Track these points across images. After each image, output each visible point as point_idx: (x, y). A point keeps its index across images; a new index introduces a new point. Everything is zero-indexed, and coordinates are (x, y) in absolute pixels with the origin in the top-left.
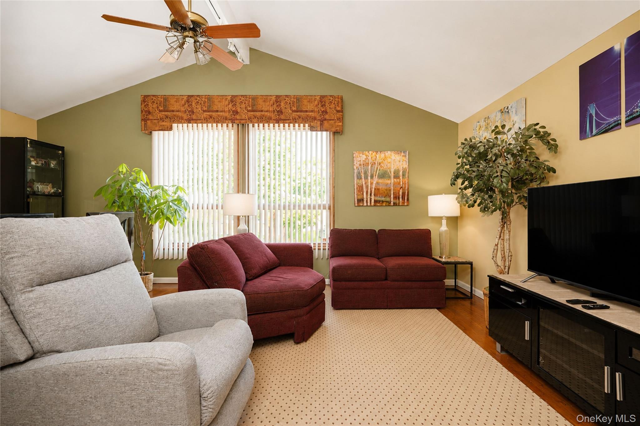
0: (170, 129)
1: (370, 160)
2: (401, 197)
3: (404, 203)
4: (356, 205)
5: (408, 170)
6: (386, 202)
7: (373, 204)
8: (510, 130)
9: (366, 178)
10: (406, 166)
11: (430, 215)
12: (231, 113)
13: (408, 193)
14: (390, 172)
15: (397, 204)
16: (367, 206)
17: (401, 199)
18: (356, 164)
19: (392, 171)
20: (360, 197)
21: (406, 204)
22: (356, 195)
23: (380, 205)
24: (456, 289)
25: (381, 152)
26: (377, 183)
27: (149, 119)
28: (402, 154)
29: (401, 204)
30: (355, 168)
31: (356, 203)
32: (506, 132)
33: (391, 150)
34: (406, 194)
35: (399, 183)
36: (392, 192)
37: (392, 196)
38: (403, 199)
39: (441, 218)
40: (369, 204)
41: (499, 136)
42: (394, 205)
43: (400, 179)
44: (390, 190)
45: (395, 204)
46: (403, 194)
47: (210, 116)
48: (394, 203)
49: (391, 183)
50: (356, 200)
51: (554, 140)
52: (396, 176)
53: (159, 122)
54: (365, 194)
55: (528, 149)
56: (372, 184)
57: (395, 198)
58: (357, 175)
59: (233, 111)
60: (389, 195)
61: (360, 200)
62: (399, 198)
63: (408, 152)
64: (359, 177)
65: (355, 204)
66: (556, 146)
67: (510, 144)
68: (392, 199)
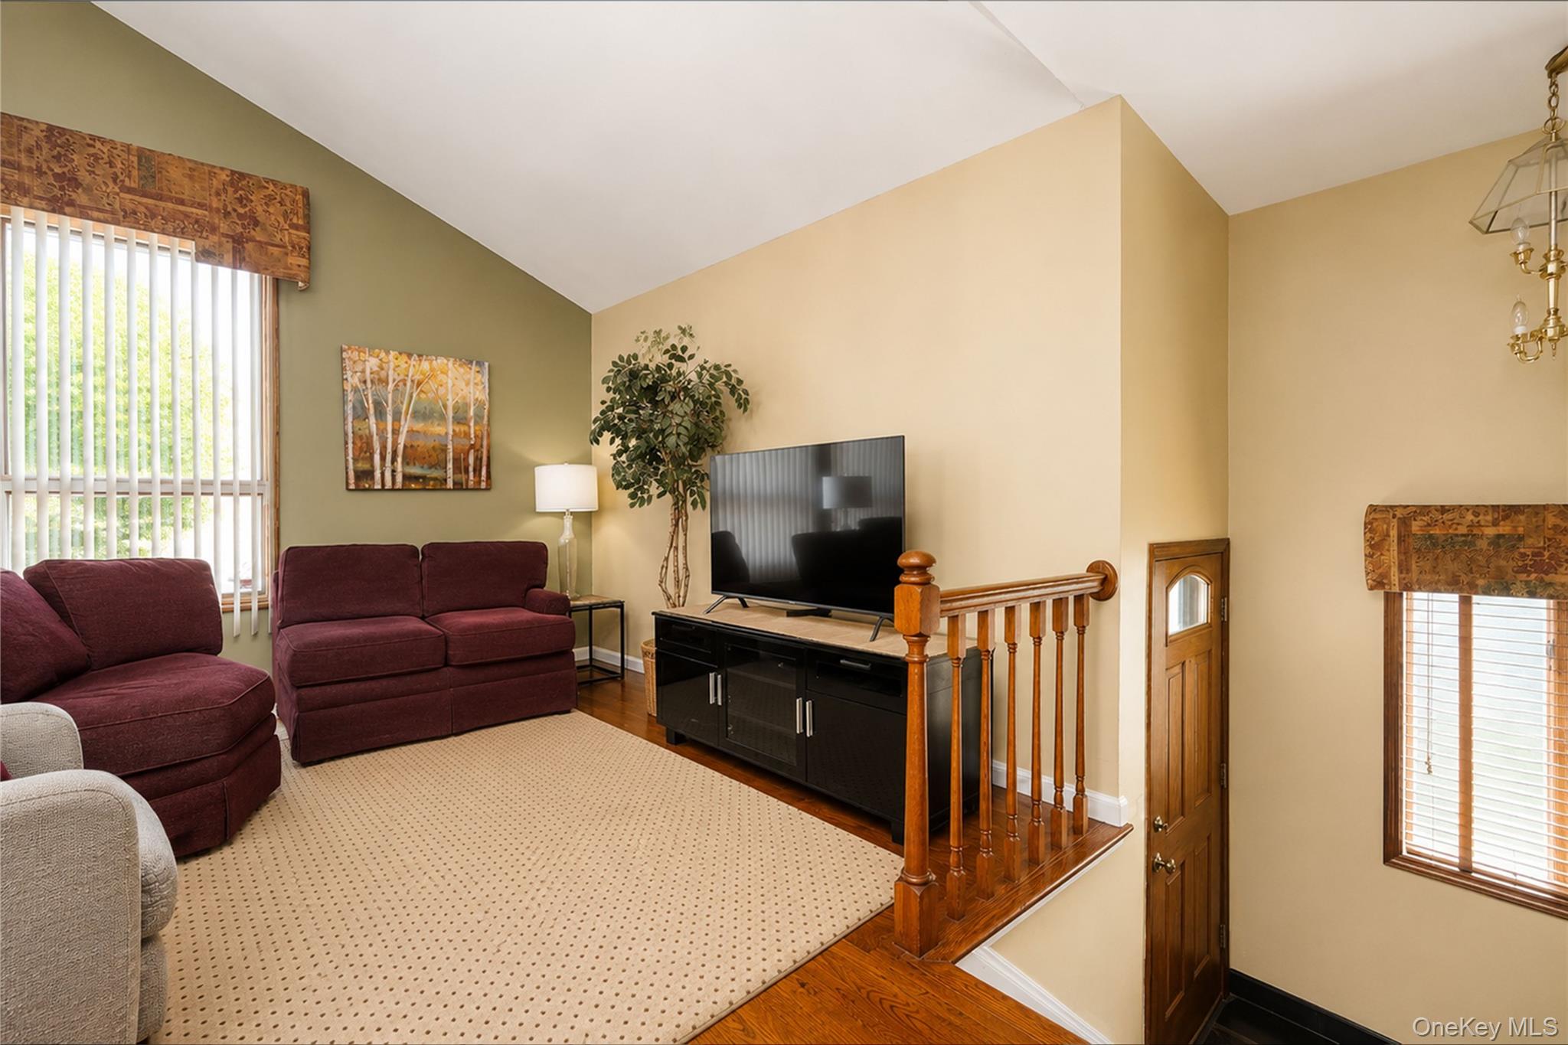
1: (391, 372)
2: (471, 469)
3: (479, 482)
4: (352, 487)
5: (487, 407)
6: (435, 479)
7: (399, 485)
8: (691, 357)
9: (380, 413)
10: (483, 396)
11: (537, 510)
13: (489, 458)
14: (445, 406)
15: (462, 484)
16: (383, 489)
17: (471, 474)
18: (353, 380)
19: (450, 404)
20: (363, 466)
21: (483, 485)
22: (351, 461)
23: (421, 487)
24: (592, 664)
25: (420, 356)
26: (411, 432)
28: (474, 367)
29: (471, 484)
30: (348, 387)
31: (352, 481)
32: (686, 358)
33: (447, 357)
34: (485, 459)
35: (467, 435)
36: (450, 456)
37: (450, 465)
38: (477, 473)
39: (561, 515)
40: (389, 485)
41: (677, 364)
42: (454, 489)
43: (469, 427)
44: (444, 450)
45: (459, 486)
46: (478, 460)
48: (455, 483)
49: (447, 434)
50: (351, 474)
51: (746, 392)
52: (460, 419)
54: (377, 458)
55: (714, 395)
56: (396, 432)
57: (457, 469)
58: (354, 408)
60: (444, 465)
61: (364, 476)
62: (467, 471)
63: (487, 364)
64: (361, 415)
65: (347, 484)
66: (747, 401)
67: (690, 381)
68: (450, 472)
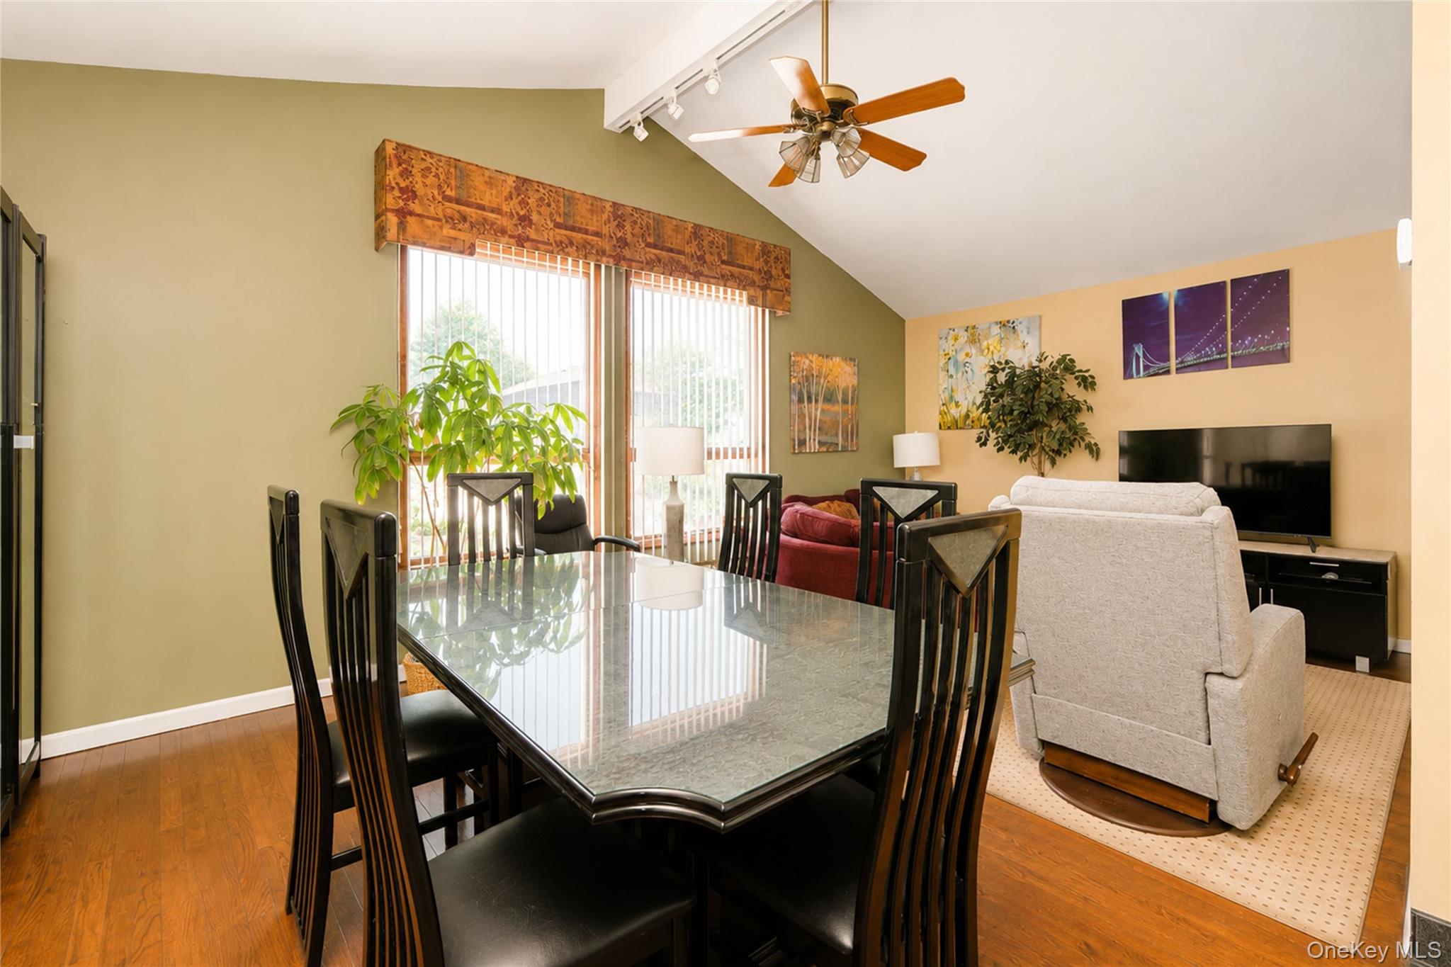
0: (470, 250)
1: (814, 368)
2: (849, 436)
3: (853, 446)
4: (796, 450)
5: (857, 390)
6: (833, 444)
7: (817, 449)
9: (809, 401)
10: (855, 382)
12: (615, 242)
13: (857, 428)
15: (845, 447)
16: (810, 452)
17: (849, 440)
18: (798, 375)
19: (841, 390)
20: (802, 436)
21: (855, 448)
22: (796, 433)
23: (826, 450)
26: (822, 411)
27: (411, 213)
28: (852, 363)
29: (849, 447)
31: (797, 446)
35: (848, 412)
36: (840, 428)
37: (840, 435)
38: (852, 439)
40: (812, 449)
42: (841, 451)
43: (849, 405)
44: (838, 423)
46: (853, 431)
47: (569, 239)
48: (842, 447)
49: (839, 411)
50: (796, 442)
52: (845, 400)
53: (441, 227)
54: (807, 430)
56: (816, 411)
57: (843, 438)
59: (618, 240)
60: (837, 434)
61: (802, 442)
63: (857, 360)
64: (801, 400)
65: (794, 448)
68: (840, 440)
